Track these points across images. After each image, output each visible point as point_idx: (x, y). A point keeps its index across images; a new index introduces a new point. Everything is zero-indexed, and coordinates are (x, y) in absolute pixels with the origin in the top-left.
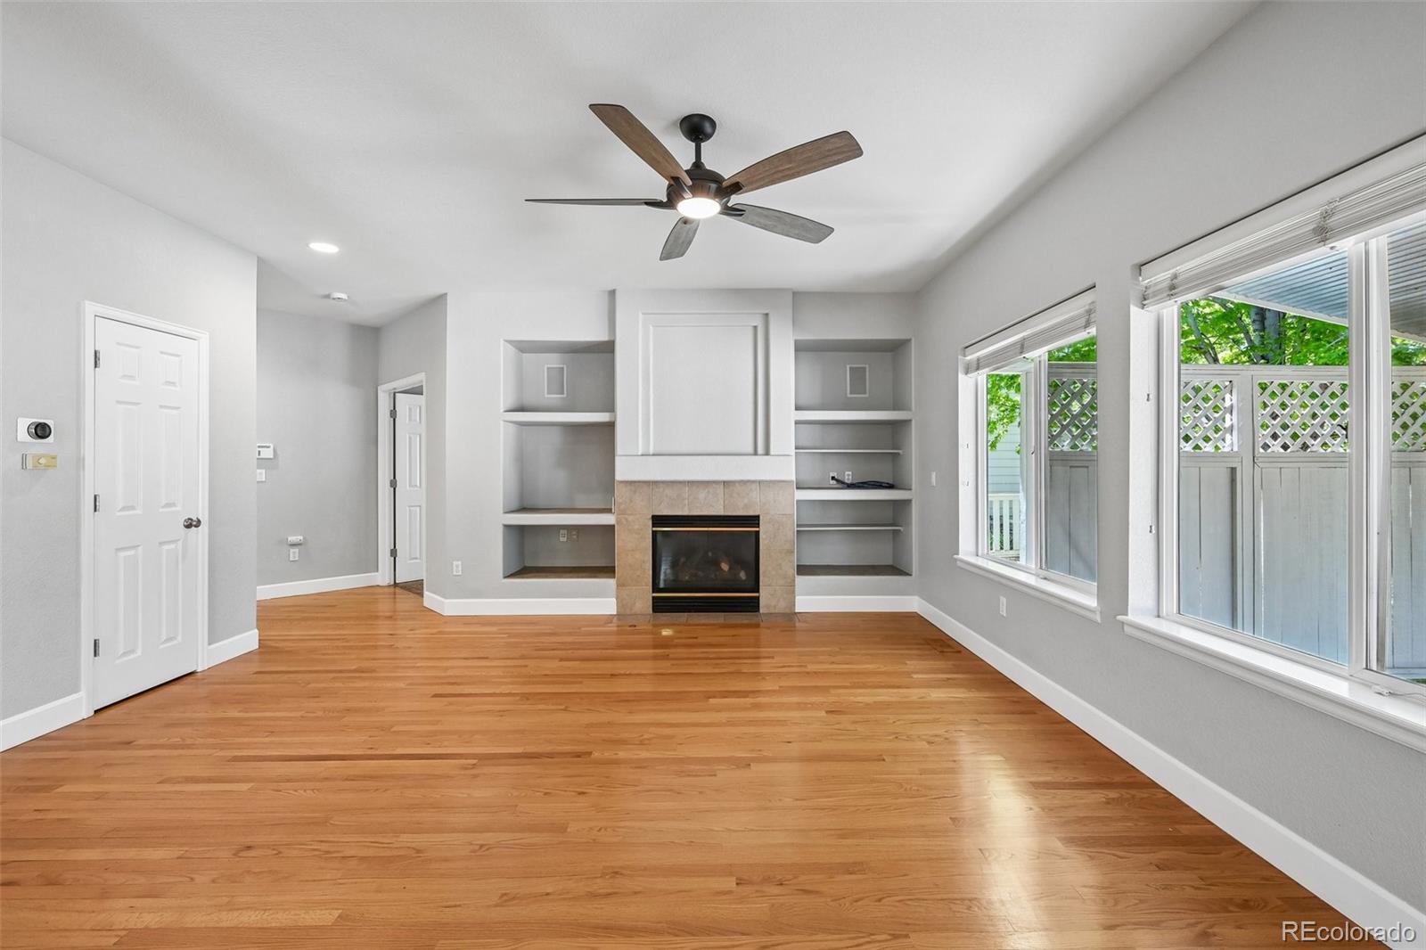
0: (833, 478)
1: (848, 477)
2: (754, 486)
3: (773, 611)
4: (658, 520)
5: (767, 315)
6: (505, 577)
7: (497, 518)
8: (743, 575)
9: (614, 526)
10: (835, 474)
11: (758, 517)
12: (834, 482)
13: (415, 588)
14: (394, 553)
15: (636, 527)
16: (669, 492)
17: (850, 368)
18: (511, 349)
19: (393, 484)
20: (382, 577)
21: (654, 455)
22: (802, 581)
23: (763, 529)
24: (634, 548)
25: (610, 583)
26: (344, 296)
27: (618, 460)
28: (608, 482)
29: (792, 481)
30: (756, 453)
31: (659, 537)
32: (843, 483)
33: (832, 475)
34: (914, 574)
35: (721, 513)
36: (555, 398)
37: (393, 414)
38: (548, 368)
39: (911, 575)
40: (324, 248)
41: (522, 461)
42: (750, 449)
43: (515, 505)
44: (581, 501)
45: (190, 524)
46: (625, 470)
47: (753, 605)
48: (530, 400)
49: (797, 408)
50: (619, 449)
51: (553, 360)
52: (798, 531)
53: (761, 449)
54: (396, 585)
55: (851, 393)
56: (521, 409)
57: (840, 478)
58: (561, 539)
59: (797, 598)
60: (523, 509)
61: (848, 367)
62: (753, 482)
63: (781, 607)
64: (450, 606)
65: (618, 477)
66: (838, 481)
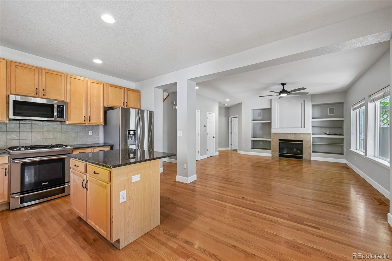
0: (324, 133)
1: (328, 133)
2: (301, 134)
3: (306, 159)
4: (280, 140)
5: (304, 100)
6: (251, 149)
7: (250, 139)
8: (299, 152)
9: (271, 141)
10: (324, 132)
11: (302, 140)
12: (324, 134)
13: (236, 151)
14: (231, 145)
15: (276, 141)
16: (282, 135)
17: (329, 108)
18: (252, 110)
19: (231, 133)
20: (229, 148)
21: (279, 128)
22: (313, 154)
23: (303, 143)
24: (275, 145)
25: (270, 151)
26: (226, 104)
27: (272, 129)
28: (270, 133)
29: (311, 133)
30: (302, 128)
31: (280, 144)
32: (326, 134)
33: (323, 132)
34: (345, 154)
35: (294, 139)
36: (260, 118)
37: (231, 121)
38: (259, 113)
39: (344, 155)
40: (228, 100)
41: (254, 129)
42: (301, 127)
43: (253, 137)
44: (264, 136)
45: (214, 137)
46: (273, 131)
47: (301, 158)
48: (256, 118)
49: (313, 118)
50: (272, 127)
51: (260, 111)
52: (312, 144)
53: (303, 127)
54: (231, 150)
55: (329, 114)
56: (254, 120)
57: (326, 133)
58: (261, 143)
59: (312, 157)
60: (254, 138)
61: (328, 108)
62: (301, 133)
63: (308, 158)
64: (243, 153)
65: (272, 132)
66: (325, 133)
